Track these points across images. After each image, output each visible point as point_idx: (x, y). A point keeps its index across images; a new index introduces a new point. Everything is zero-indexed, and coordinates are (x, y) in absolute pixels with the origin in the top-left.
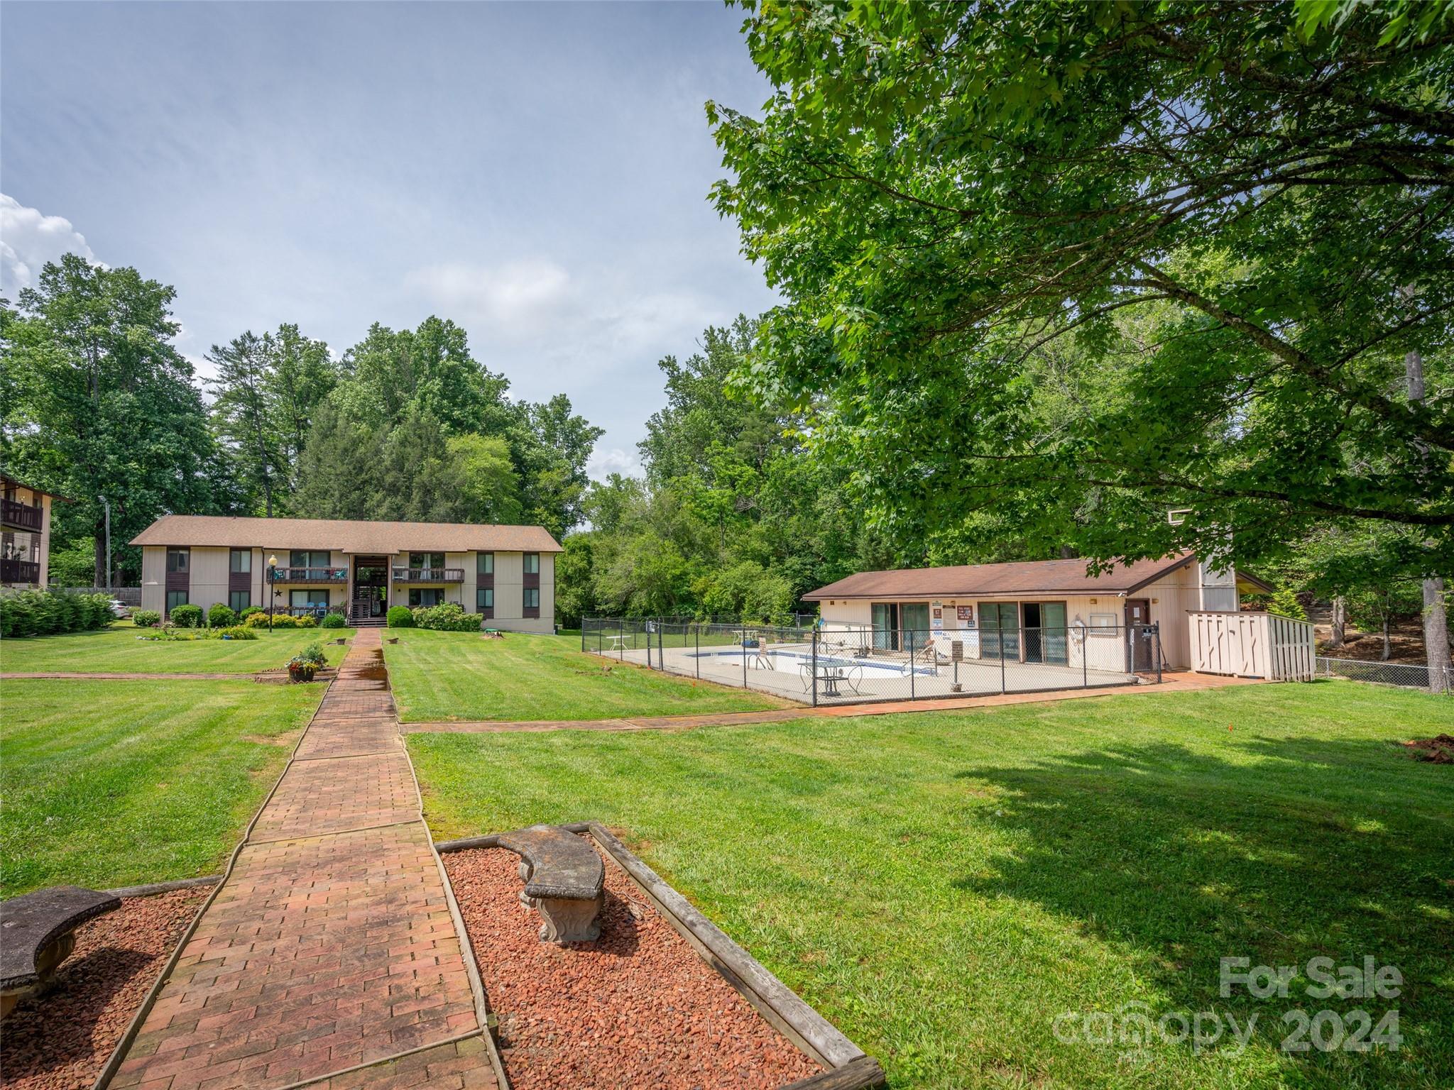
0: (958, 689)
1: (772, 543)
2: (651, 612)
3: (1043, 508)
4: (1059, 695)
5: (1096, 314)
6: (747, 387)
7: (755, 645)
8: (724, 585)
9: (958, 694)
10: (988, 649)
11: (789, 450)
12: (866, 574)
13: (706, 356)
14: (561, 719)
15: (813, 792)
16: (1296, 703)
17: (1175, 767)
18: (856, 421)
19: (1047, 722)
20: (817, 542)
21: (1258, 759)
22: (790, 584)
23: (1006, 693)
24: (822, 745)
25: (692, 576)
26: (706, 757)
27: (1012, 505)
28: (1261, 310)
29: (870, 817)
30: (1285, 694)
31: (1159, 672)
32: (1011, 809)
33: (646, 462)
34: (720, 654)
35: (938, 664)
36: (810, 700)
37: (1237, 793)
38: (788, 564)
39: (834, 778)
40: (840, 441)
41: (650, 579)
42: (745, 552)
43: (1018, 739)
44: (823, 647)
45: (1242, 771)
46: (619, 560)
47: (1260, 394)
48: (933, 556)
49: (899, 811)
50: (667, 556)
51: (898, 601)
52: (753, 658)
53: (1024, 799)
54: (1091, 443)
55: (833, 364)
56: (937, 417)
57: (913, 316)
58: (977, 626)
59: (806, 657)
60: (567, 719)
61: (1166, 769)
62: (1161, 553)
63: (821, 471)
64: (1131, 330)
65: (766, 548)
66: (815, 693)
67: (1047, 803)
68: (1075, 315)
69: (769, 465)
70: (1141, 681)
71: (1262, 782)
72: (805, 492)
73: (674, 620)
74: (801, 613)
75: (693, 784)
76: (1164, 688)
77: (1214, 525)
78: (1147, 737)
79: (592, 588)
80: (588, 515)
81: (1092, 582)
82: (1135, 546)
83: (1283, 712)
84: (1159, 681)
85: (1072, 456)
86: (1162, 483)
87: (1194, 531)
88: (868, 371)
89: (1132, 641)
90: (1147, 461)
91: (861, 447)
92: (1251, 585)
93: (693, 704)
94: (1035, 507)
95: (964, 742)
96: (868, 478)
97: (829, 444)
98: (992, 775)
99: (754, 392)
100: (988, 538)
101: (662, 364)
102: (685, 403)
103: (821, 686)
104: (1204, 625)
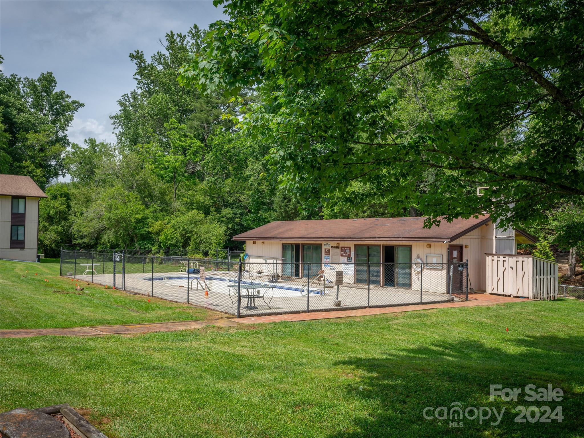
0: (339, 304)
1: (212, 198)
2: (117, 246)
3: (398, 180)
4: (404, 308)
5: (439, 51)
6: (195, 78)
7: (197, 272)
8: (175, 228)
9: (339, 307)
10: (360, 277)
11: (228, 129)
12: (279, 222)
13: (167, 54)
14: (40, 327)
15: (235, 378)
16: (545, 313)
17: (473, 355)
18: (274, 110)
19: (396, 327)
20: (246, 198)
21: (522, 349)
22: (224, 228)
23: (371, 307)
24: (243, 344)
25: (150, 220)
26: (156, 355)
27: (378, 177)
28: (537, 59)
29: (274, 394)
30: (540, 308)
31: (467, 293)
32: (368, 386)
33: (117, 131)
34: (170, 278)
35: (326, 287)
36: (235, 312)
37: (508, 371)
38: (223, 214)
39: (250, 368)
40: (263, 125)
41: (118, 222)
42: (192, 204)
43: (376, 338)
44: (246, 274)
45: (512, 357)
46: (93, 205)
47: (534, 113)
48: (326, 212)
49: (294, 389)
50: (131, 204)
51: (301, 242)
52: (195, 282)
53: (378, 378)
54: (430, 138)
55: (259, 67)
56: (330, 112)
57: (316, 39)
58: (353, 261)
59: (234, 281)
60: (46, 327)
61: (467, 357)
62: (470, 214)
63: (251, 146)
64: (461, 64)
65: (208, 201)
66: (239, 307)
67: (392, 381)
68: (425, 50)
69: (212, 139)
70: (456, 299)
71: (523, 364)
72: (237, 161)
73: (135, 252)
74: (231, 249)
75: (145, 374)
76: (469, 304)
77: (502, 197)
78: (457, 336)
79: (70, 226)
80: (68, 170)
81: (427, 232)
82: (454, 208)
83: (538, 319)
84: (467, 300)
85: (418, 147)
86: (472, 167)
87: (490, 200)
88: (284, 74)
89: (451, 273)
90: (464, 153)
91: (278, 130)
92: (524, 238)
93: (148, 315)
94: (393, 180)
95: (341, 341)
96: (282, 153)
97: (255, 127)
98: (358, 363)
99: (200, 82)
100: (362, 199)
101: (132, 56)
102: (149, 88)
103: (244, 302)
104: (495, 263)
